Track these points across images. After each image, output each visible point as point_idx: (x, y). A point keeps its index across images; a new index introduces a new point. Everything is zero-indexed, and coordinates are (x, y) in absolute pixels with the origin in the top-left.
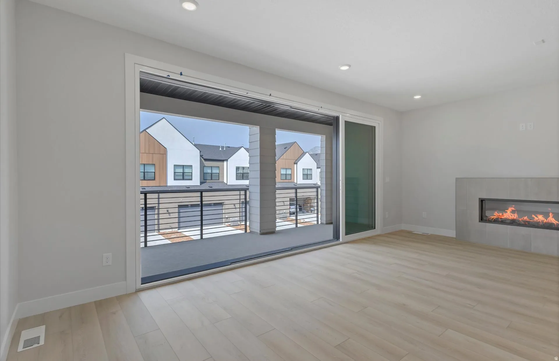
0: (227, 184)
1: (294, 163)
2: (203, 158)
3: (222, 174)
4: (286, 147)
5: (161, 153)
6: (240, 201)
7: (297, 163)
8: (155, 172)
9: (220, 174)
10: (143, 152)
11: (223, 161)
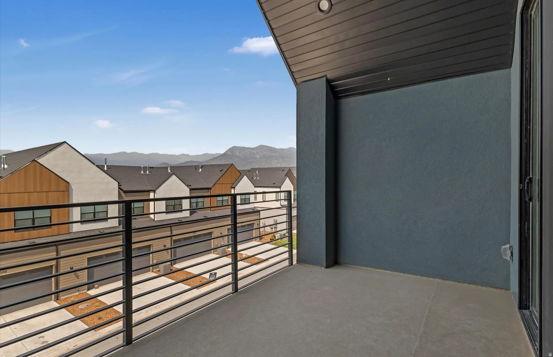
0: (154, 220)
1: (232, 188)
2: (122, 190)
3: (148, 208)
4: (222, 170)
5: (61, 189)
6: (171, 239)
7: (234, 188)
8: (50, 217)
9: (144, 208)
10: (32, 190)
11: (149, 191)
